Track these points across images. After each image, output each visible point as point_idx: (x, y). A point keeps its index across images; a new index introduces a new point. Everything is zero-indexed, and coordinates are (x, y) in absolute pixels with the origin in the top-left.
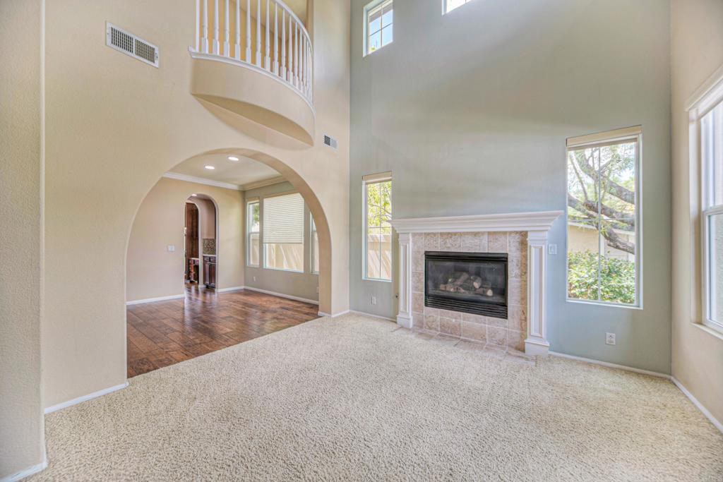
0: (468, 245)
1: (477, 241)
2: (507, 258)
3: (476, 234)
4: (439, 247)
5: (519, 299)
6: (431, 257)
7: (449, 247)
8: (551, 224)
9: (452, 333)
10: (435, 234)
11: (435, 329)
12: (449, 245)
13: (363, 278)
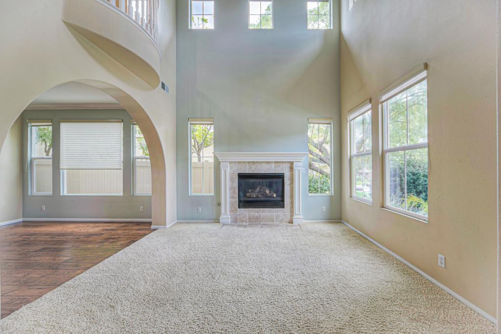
0: (264, 169)
1: (268, 166)
2: (284, 176)
3: (268, 163)
4: (247, 170)
5: (289, 197)
6: (241, 176)
7: (253, 171)
8: (303, 158)
9: (255, 222)
10: (244, 162)
11: (245, 221)
12: (253, 169)
13: (189, 195)
